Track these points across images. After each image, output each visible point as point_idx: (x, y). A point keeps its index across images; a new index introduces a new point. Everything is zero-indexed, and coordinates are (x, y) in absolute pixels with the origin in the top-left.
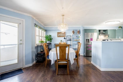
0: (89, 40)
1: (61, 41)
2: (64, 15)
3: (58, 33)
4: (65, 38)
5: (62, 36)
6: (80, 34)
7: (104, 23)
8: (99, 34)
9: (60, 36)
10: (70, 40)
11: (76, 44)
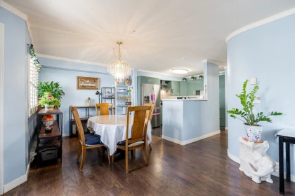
0: (148, 97)
1: (89, 99)
2: (121, 43)
3: (78, 78)
4: (98, 93)
5: (92, 88)
6: (131, 85)
7: (171, 70)
8: (161, 88)
9: (84, 87)
10: (111, 98)
11: (123, 107)
